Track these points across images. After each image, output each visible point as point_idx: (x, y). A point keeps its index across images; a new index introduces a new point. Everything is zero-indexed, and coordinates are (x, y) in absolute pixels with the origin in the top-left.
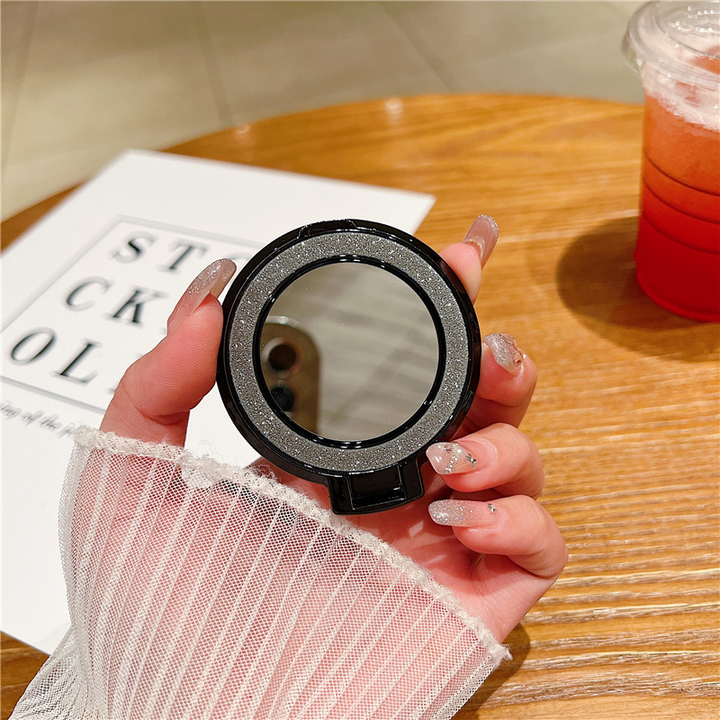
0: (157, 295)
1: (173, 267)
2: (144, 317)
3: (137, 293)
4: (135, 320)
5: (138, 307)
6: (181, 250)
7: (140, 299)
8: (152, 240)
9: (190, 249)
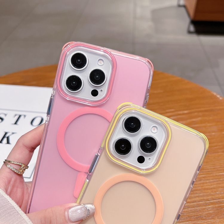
0: (13, 133)
1: (16, 123)
2: (11, 141)
3: (6, 133)
4: (8, 142)
5: (8, 138)
6: (17, 117)
7: (7, 135)
8: (6, 115)
9: (20, 116)
